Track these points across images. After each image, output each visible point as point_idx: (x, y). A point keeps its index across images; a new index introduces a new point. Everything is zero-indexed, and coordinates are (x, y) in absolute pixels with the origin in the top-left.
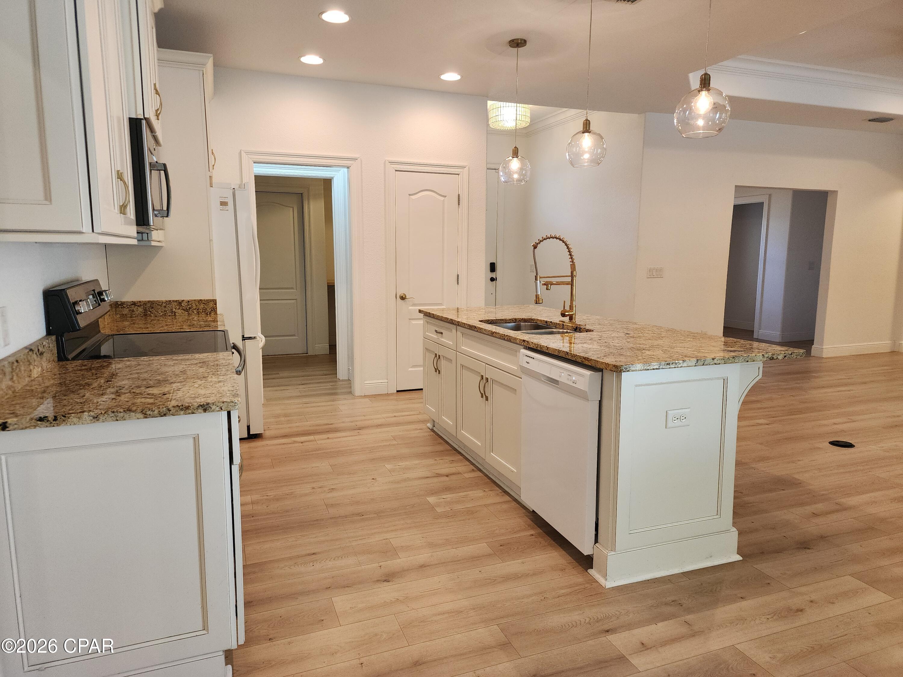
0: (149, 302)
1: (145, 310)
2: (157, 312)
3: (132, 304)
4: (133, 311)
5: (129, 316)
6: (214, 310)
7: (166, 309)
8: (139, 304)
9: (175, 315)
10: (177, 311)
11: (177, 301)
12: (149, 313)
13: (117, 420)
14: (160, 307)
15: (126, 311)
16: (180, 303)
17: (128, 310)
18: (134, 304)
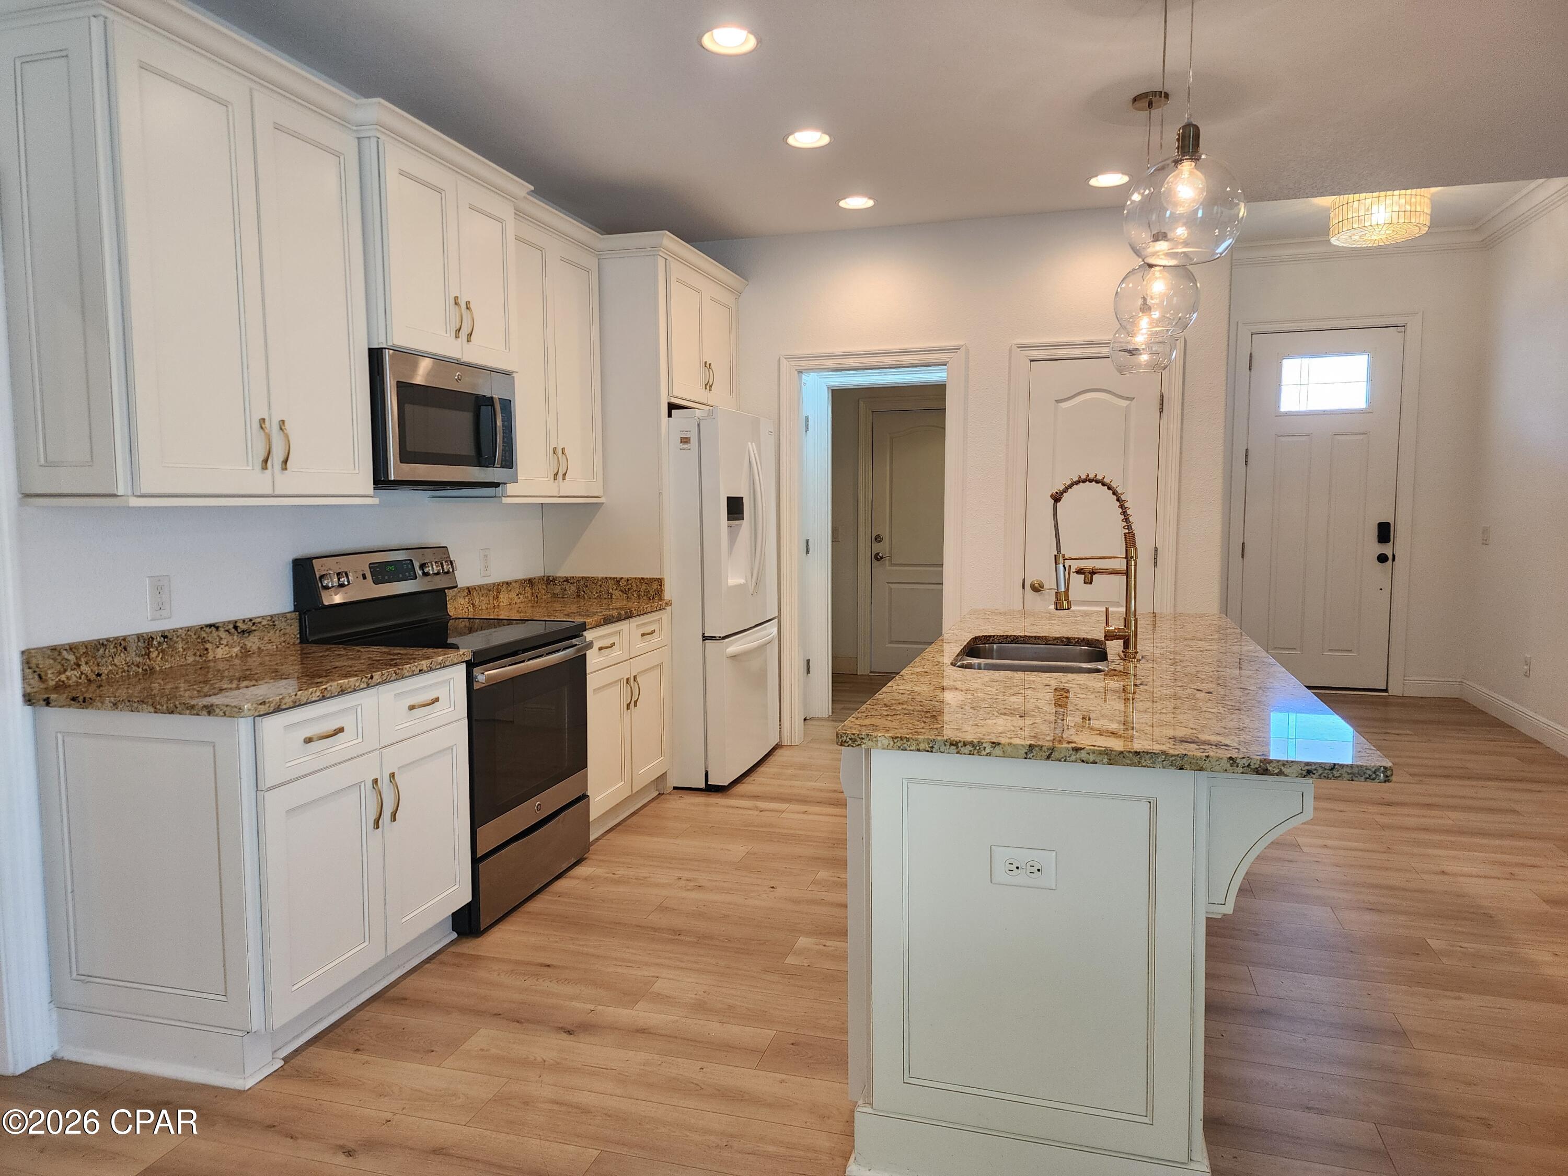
0: (583, 578)
1: (578, 589)
2: (592, 592)
3: (565, 581)
4: (565, 590)
5: (561, 596)
6: (659, 593)
7: (602, 589)
8: (572, 581)
9: (611, 597)
10: (614, 592)
11: (614, 578)
12: (583, 593)
13: (132, 711)
14: (594, 586)
15: (557, 590)
16: (618, 581)
17: (559, 588)
18: (567, 580)
